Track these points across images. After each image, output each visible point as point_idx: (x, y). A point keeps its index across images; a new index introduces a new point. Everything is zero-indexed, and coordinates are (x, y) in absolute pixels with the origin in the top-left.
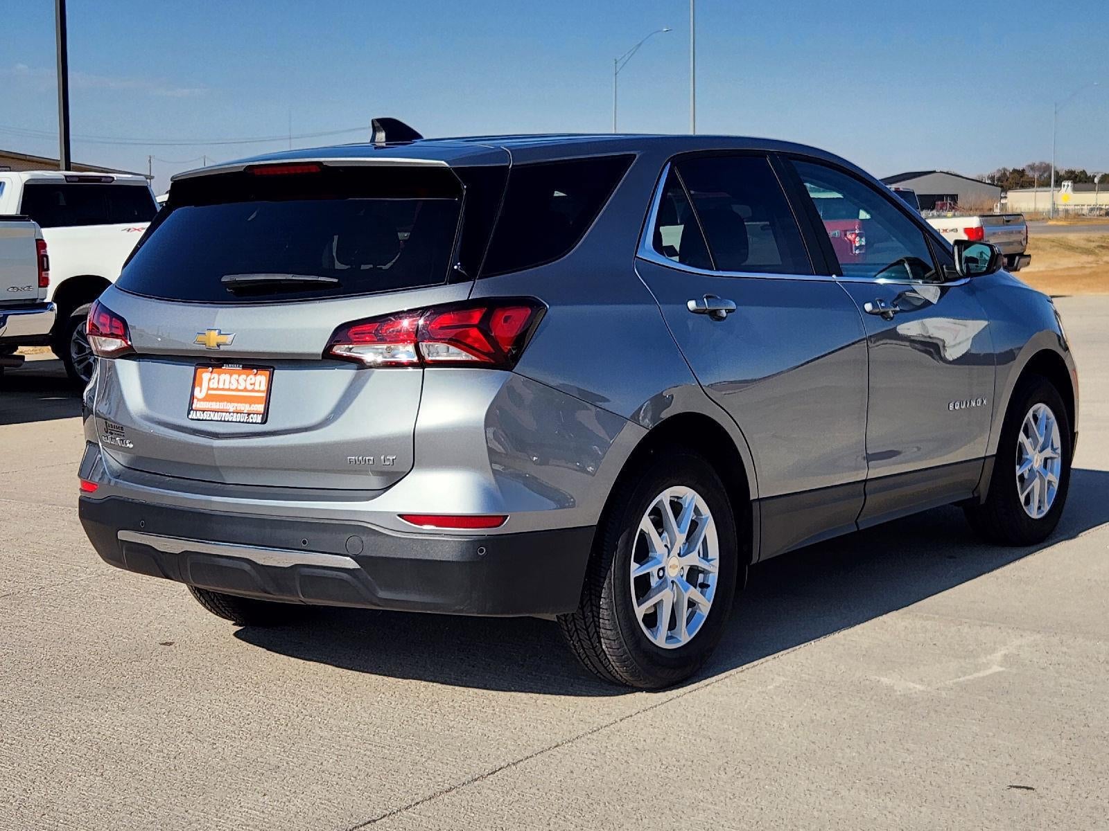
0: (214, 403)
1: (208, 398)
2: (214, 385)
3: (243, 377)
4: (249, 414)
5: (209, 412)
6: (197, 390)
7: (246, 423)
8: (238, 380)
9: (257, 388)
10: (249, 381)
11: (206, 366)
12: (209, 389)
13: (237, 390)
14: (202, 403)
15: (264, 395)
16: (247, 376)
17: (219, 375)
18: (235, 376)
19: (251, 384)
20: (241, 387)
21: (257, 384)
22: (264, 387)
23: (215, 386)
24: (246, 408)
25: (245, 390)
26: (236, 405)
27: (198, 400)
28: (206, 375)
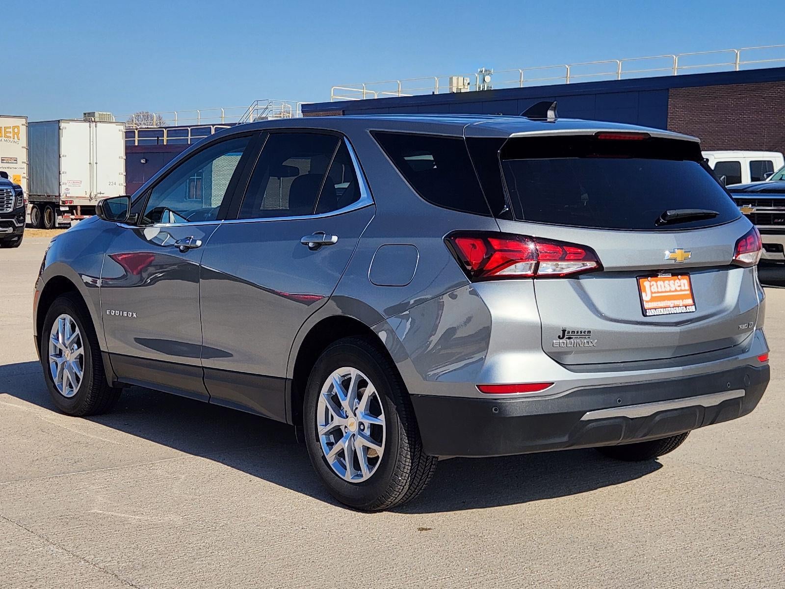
0: (659, 303)
1: (653, 299)
2: (654, 289)
3: (672, 282)
4: (686, 307)
5: (659, 309)
6: (644, 294)
7: (686, 313)
8: (669, 285)
9: (683, 288)
10: (677, 285)
11: (646, 277)
12: (652, 293)
13: (670, 291)
14: (650, 303)
15: (688, 292)
16: (674, 281)
17: (656, 282)
18: (667, 282)
19: (679, 286)
20: (673, 289)
21: (682, 285)
22: (687, 287)
23: (656, 290)
24: (680, 302)
25: (676, 291)
26: (673, 302)
27: (647, 302)
28: (647, 283)
